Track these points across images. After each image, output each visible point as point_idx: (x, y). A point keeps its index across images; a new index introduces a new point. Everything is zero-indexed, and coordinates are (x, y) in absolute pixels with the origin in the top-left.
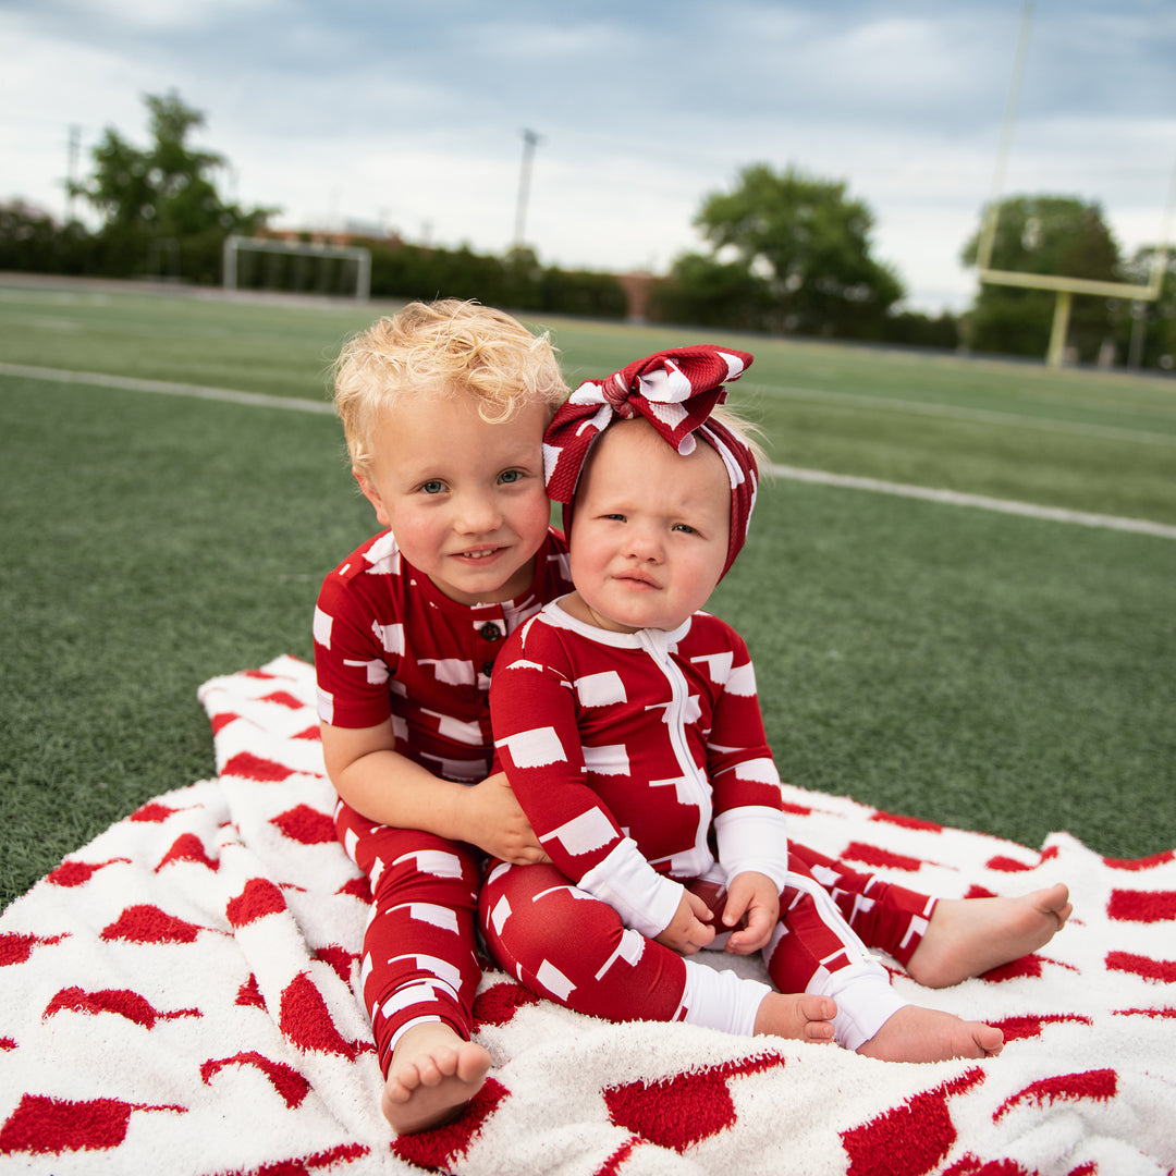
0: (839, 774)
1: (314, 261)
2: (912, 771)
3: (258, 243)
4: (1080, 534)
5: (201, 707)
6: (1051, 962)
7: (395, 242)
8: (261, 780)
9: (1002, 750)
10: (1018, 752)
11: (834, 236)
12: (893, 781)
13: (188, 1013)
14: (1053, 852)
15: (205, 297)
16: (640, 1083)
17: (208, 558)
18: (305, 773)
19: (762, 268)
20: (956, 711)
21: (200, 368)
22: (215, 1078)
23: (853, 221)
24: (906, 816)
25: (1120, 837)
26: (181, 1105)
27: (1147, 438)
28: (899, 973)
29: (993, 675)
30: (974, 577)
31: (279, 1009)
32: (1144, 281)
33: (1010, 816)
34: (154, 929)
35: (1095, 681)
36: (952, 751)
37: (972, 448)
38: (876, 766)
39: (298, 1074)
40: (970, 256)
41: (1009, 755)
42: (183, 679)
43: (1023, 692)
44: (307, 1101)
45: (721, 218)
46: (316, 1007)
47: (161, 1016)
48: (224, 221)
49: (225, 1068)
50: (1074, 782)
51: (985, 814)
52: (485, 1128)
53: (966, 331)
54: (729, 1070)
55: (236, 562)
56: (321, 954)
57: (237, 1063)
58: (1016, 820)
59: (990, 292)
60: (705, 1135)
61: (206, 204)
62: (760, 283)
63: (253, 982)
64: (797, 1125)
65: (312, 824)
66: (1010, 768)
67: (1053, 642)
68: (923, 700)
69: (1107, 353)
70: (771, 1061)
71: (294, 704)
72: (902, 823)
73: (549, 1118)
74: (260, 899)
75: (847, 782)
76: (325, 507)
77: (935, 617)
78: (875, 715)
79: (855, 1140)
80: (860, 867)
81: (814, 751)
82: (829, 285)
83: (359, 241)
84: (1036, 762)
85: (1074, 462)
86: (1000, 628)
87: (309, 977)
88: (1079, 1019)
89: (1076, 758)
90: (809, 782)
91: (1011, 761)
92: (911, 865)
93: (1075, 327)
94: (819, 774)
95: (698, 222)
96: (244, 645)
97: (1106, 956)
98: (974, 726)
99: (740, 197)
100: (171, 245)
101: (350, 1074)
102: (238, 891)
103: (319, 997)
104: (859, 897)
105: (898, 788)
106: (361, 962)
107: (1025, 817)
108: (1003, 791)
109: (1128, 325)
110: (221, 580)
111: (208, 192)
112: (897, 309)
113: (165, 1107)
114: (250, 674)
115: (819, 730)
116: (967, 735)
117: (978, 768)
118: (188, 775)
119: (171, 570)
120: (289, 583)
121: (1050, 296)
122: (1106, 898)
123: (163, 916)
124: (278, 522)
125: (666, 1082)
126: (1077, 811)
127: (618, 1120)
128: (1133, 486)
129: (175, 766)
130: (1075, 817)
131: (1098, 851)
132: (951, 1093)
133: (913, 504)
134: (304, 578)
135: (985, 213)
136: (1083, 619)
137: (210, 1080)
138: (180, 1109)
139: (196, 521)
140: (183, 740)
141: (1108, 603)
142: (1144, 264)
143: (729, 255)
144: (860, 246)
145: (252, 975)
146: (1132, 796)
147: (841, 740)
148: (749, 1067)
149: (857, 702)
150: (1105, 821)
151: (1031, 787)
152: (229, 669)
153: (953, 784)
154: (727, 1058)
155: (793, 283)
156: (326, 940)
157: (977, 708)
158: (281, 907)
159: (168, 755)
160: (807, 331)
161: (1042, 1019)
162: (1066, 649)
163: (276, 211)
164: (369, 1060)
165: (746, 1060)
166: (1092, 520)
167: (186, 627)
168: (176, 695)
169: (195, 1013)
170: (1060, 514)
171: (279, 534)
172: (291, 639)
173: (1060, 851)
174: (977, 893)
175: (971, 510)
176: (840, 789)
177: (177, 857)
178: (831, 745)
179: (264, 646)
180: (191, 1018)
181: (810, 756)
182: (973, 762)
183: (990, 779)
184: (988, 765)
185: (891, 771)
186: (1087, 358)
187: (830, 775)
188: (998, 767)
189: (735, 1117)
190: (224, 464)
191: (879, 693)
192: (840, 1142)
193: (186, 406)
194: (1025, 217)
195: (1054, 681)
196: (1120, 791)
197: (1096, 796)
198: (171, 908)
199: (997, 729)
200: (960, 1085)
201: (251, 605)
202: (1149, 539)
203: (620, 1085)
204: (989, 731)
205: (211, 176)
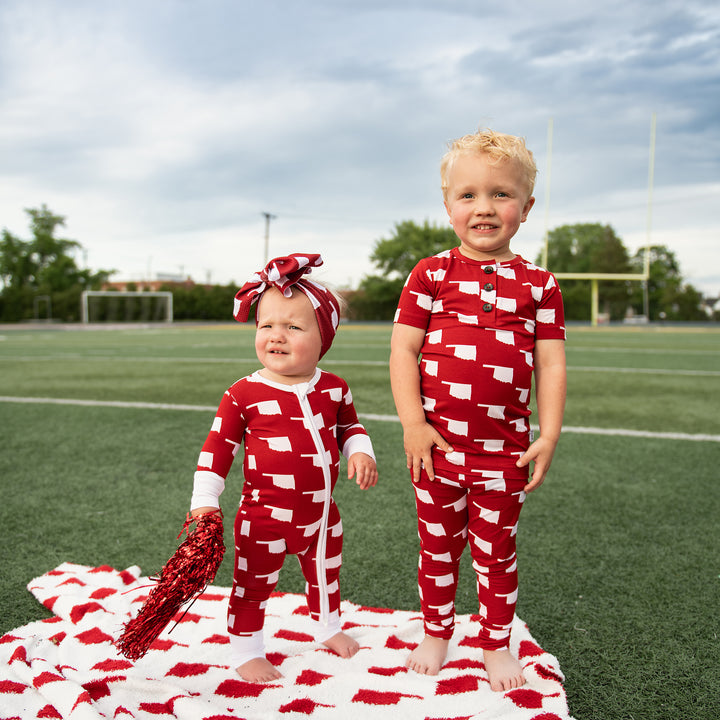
1: (138, 300)
7: (190, 284)
32: (640, 270)
45: (387, 254)
61: (68, 272)
69: (630, 312)
93: (606, 299)
95: (373, 259)
99: (397, 241)
111: (70, 264)
114: (50, 574)
121: (587, 282)
143: (394, 276)
163: (113, 272)
205: (70, 253)
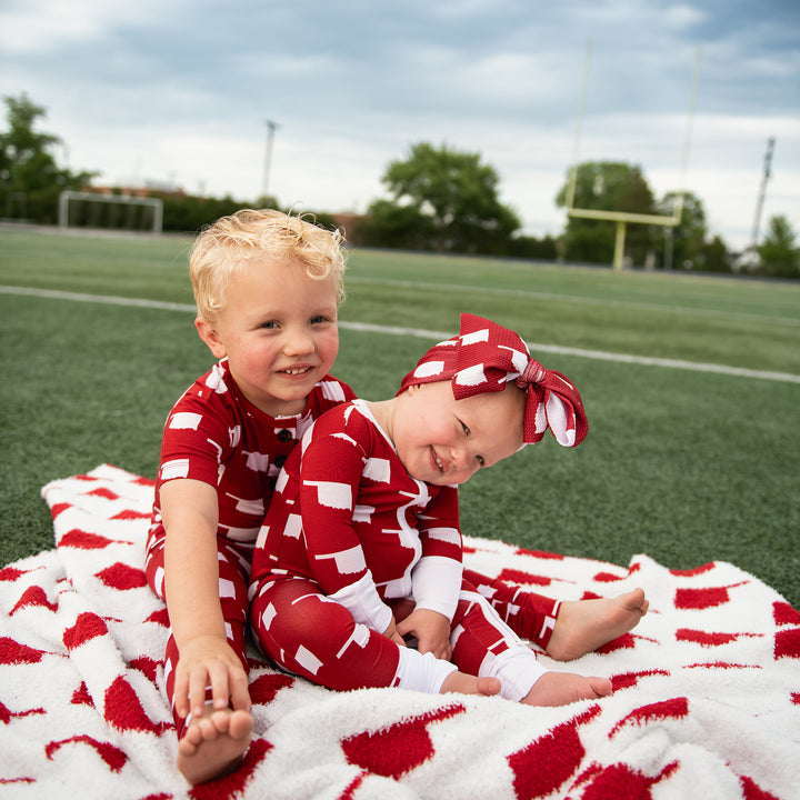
0: (493, 527)
1: (124, 207)
2: (542, 523)
3: (84, 195)
5: (44, 501)
6: (640, 638)
7: (180, 194)
8: (88, 548)
9: (599, 506)
10: (609, 507)
11: (473, 188)
12: (529, 529)
13: (35, 711)
14: (637, 567)
15: (46, 232)
16: (366, 734)
17: (48, 402)
18: (120, 542)
19: (428, 209)
20: (568, 482)
21: (41, 278)
22: (56, 754)
23: (486, 179)
24: (540, 551)
25: (679, 557)
26: (30, 777)
27: (679, 311)
28: (541, 653)
29: (590, 459)
31: (104, 703)
32: (670, 214)
33: (608, 548)
34: (9, 655)
35: (656, 460)
36: (567, 508)
37: (568, 319)
38: (518, 520)
39: (118, 750)
40: (561, 200)
41: (604, 509)
42: (30, 483)
43: (611, 468)
44: (126, 768)
45: (400, 177)
46: (131, 699)
47: (15, 715)
48: (60, 181)
49: (64, 746)
50: (647, 524)
51: (591, 547)
52: (257, 773)
53: (561, 248)
54: (428, 718)
55: (69, 404)
56: (133, 664)
57: (73, 742)
58: (612, 549)
59: (574, 223)
60: (414, 766)
61: (48, 170)
62: (427, 219)
63: (84, 687)
64: (476, 754)
65: (126, 576)
66: (606, 517)
67: (627, 437)
68: (546, 477)
69: (651, 260)
70: (457, 710)
71: (111, 496)
72: (536, 555)
73: (302, 763)
74: (89, 627)
75: (498, 531)
76: (132, 366)
78: (515, 488)
79: (516, 760)
80: (510, 584)
81: (477, 512)
82: (472, 219)
83: (154, 194)
84: (622, 512)
85: (633, 326)
87: (125, 678)
88: (661, 672)
89: (648, 509)
90: (474, 533)
91: (606, 513)
92: (545, 582)
93: (628, 244)
94: (480, 527)
95: (384, 180)
96: (75, 458)
97: (676, 631)
98: (580, 492)
99: (411, 163)
100: (21, 197)
101: (157, 745)
102: (72, 623)
103: (133, 693)
104: (510, 605)
105: (533, 533)
106: (163, 666)
107: (617, 547)
108: (601, 532)
109: (662, 242)
110: (57, 416)
111: (48, 161)
112: (517, 234)
113: (18, 779)
114: (79, 478)
115: (479, 498)
116: (576, 497)
117: (585, 518)
118: (34, 549)
119: (21, 410)
120: (107, 417)
121: (612, 224)
122: (673, 595)
123: (15, 644)
124: (99, 377)
125: (384, 731)
126: (650, 542)
127: (352, 760)
128: (672, 340)
129: (24, 543)
130: (649, 546)
131: (666, 566)
132: (580, 723)
134: (118, 413)
135: (569, 173)
136: (645, 423)
137: (52, 756)
138: (29, 780)
139: (39, 378)
140: (30, 524)
141: (662, 411)
142: (669, 203)
143: (406, 201)
144: (491, 194)
145: (83, 683)
146: (685, 530)
147: (494, 504)
148: (442, 715)
149: (503, 480)
150: (669, 547)
151: (620, 529)
152: (64, 475)
153: (569, 529)
154: (426, 710)
155: (449, 219)
156: (137, 654)
157: (582, 480)
158: (104, 631)
159: (19, 535)
160: (458, 250)
161: (637, 674)
162: (636, 441)
163: (97, 174)
164: (171, 734)
165: (439, 710)
167: (32, 447)
168: (24, 494)
169: (41, 711)
170: (628, 358)
171: (99, 384)
172: (109, 454)
173: (641, 566)
174: (589, 596)
175: (570, 357)
176: (495, 536)
177: (26, 603)
178: (487, 508)
179: (90, 459)
180: (38, 715)
181: (474, 516)
182: (582, 514)
183: (593, 525)
184: (590, 516)
185: (528, 522)
186: (638, 263)
187: (487, 527)
188: (598, 516)
189: (433, 751)
190: (60, 339)
191: (517, 474)
192: (506, 763)
193: (32, 303)
194: (595, 175)
195: (630, 461)
196: (677, 527)
197: (662, 532)
198: (21, 639)
199: (595, 493)
200: (585, 718)
201: (79, 432)
203: (352, 736)
204: (590, 494)
205: (50, 149)
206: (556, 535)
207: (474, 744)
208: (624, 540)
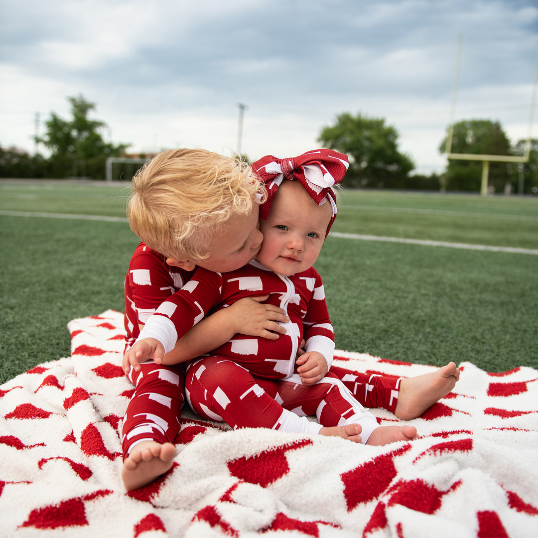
3: (121, 160)
4: (489, 254)
6: (456, 410)
8: (90, 355)
9: (444, 335)
10: (451, 336)
11: (380, 143)
13: (39, 445)
14: (462, 369)
15: (98, 185)
16: (244, 458)
18: (112, 352)
20: (424, 321)
22: (45, 466)
23: (389, 136)
24: (395, 361)
25: (497, 365)
27: (524, 218)
30: (438, 272)
31: (81, 440)
34: (29, 413)
35: (490, 307)
36: (420, 336)
37: (443, 225)
38: (384, 343)
40: (443, 148)
43: (456, 313)
45: (329, 137)
46: (96, 437)
48: (107, 151)
49: (49, 461)
50: (477, 346)
53: (443, 182)
54: (286, 448)
56: (106, 419)
59: (453, 163)
60: (276, 478)
61: (98, 144)
63: (72, 432)
66: (447, 341)
68: (409, 318)
69: (508, 188)
70: (306, 443)
71: (111, 327)
72: (392, 363)
74: (78, 396)
77: (419, 287)
78: (386, 324)
82: (380, 165)
84: (460, 338)
85: (489, 228)
86: (448, 290)
87: (94, 425)
88: (466, 432)
89: (479, 337)
91: (448, 339)
93: (491, 177)
95: (319, 140)
97: (484, 409)
98: (432, 327)
99: (337, 128)
100: (83, 163)
103: (98, 434)
104: (367, 385)
106: (123, 420)
108: (443, 351)
109: (517, 175)
111: (98, 138)
112: (412, 174)
114: (93, 317)
116: (428, 330)
117: (432, 342)
121: (479, 163)
122: (486, 387)
125: (256, 456)
126: (477, 356)
127: (234, 474)
128: (515, 236)
131: (486, 370)
132: (395, 455)
133: (413, 247)
135: (448, 130)
136: (487, 285)
137: (42, 467)
141: (501, 279)
142: (521, 147)
144: (393, 146)
145: (73, 430)
146: (504, 350)
148: (296, 446)
149: (378, 319)
150: (490, 360)
151: (456, 348)
153: (419, 348)
154: (284, 442)
155: (364, 165)
156: (108, 413)
157: (434, 320)
160: (370, 186)
161: (449, 433)
162: (478, 296)
163: (129, 145)
164: (120, 459)
165: (295, 442)
166: (495, 249)
169: (43, 445)
170: (481, 247)
172: (113, 304)
173: (465, 369)
175: (439, 248)
180: (41, 447)
182: (430, 340)
183: (437, 346)
184: (437, 341)
186: (499, 191)
188: (442, 341)
189: (289, 469)
191: (388, 316)
192: (340, 478)
194: (467, 129)
195: (471, 308)
196: (498, 347)
197: (487, 350)
199: (442, 327)
200: (400, 452)
202: (521, 255)
203: (235, 459)
204: (439, 328)
205: (99, 131)
206: (409, 352)
207: (317, 465)
208: (458, 356)
